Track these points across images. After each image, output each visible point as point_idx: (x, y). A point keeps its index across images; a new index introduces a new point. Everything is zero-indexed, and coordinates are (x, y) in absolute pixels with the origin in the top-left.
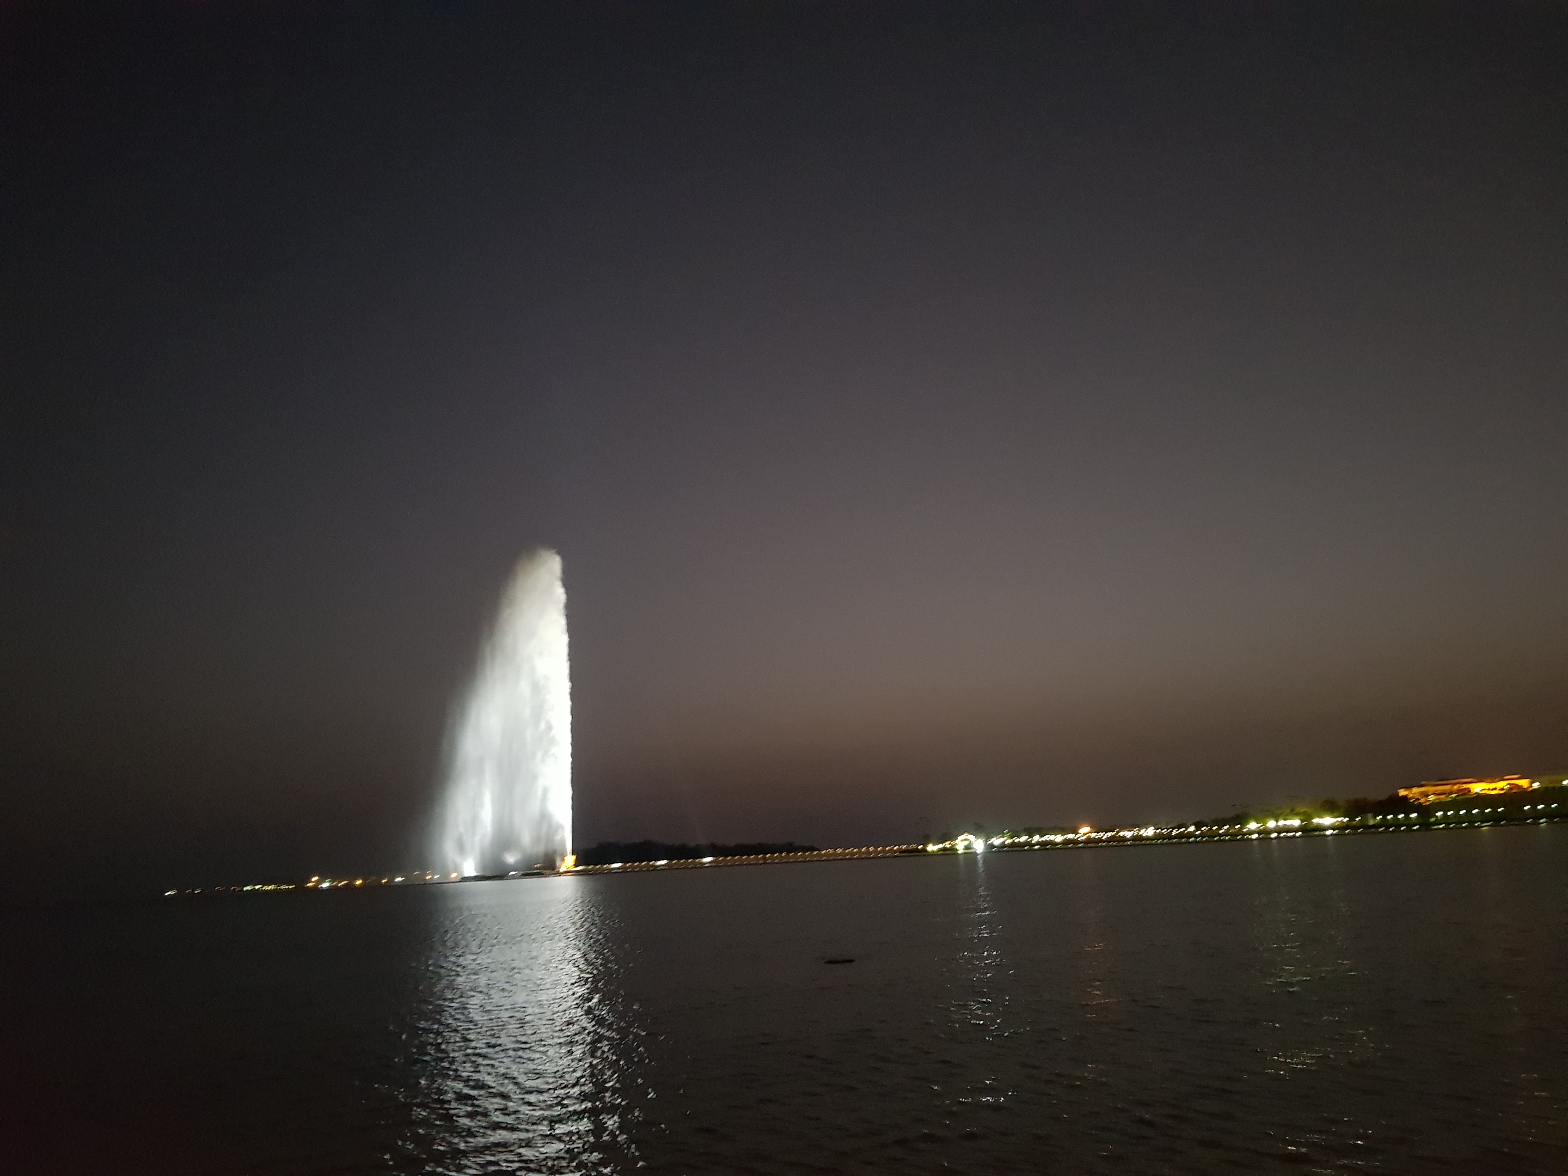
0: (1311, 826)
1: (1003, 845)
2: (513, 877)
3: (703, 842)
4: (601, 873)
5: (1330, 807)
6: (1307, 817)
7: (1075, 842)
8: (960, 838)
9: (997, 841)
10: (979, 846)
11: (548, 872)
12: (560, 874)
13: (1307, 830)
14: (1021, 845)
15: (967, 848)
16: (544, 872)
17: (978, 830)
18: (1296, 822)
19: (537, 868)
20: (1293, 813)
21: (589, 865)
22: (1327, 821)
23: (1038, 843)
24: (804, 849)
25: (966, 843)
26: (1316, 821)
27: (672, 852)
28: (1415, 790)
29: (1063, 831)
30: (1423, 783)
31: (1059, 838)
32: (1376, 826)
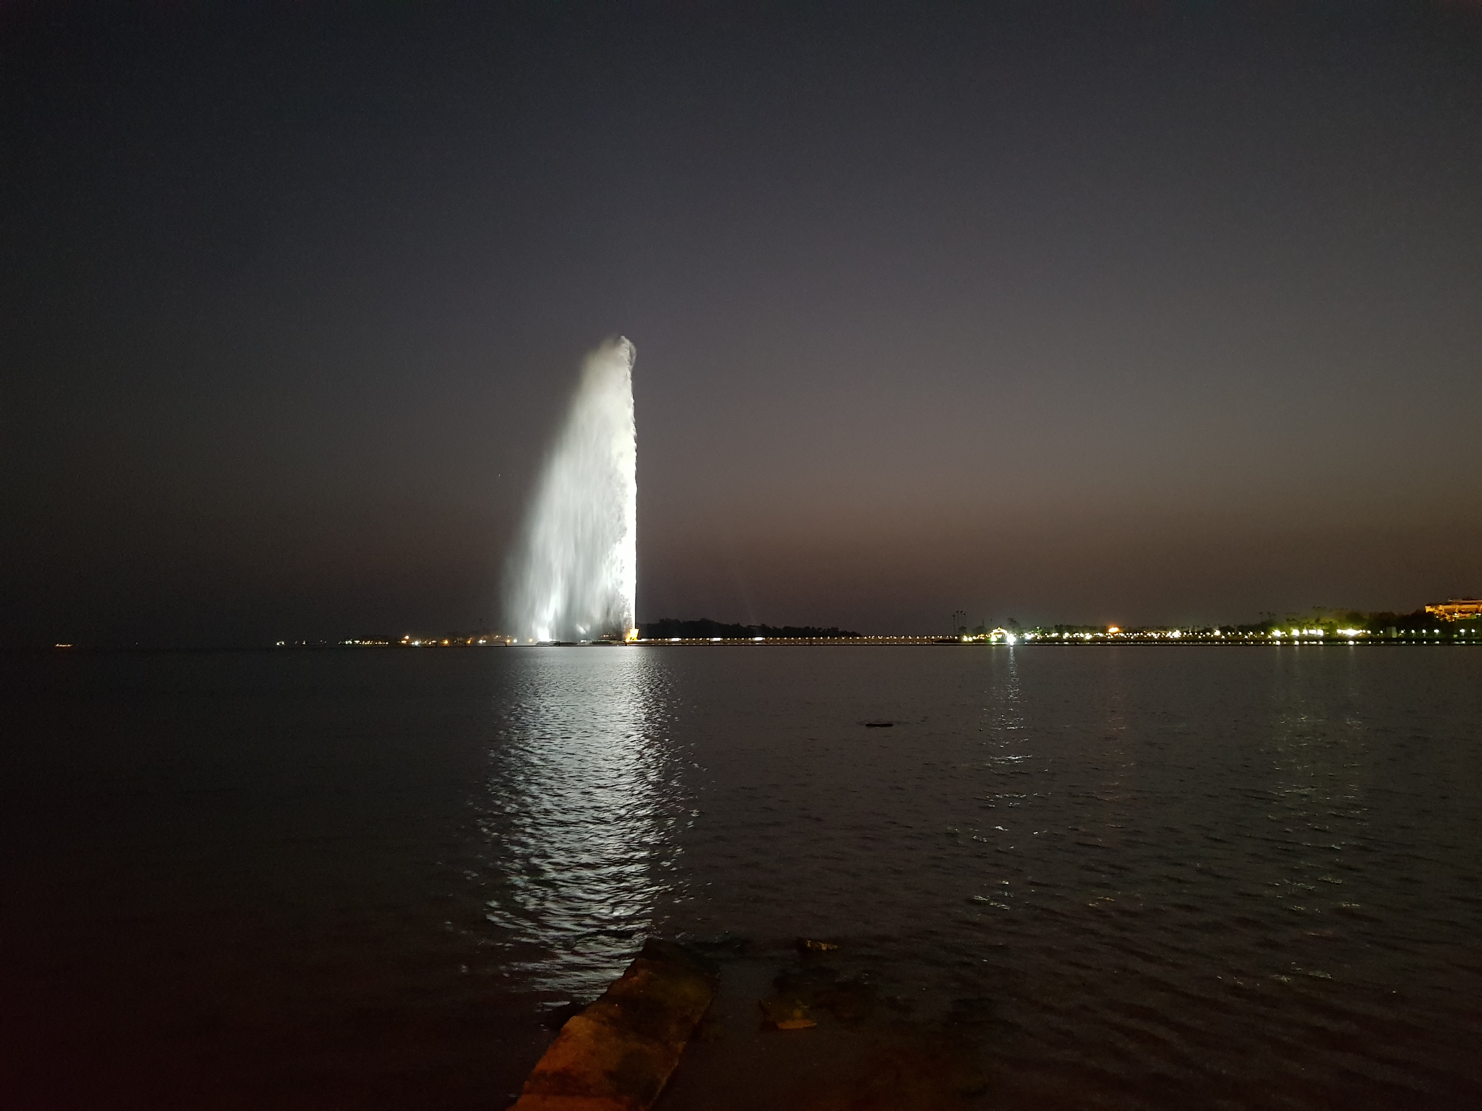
0: (1335, 636)
1: (1035, 639)
2: (584, 645)
3: (755, 622)
4: (663, 645)
5: (1354, 619)
6: (1331, 628)
7: (1104, 640)
8: (995, 631)
9: (1028, 636)
10: (1011, 639)
11: (615, 642)
12: (626, 644)
13: (1330, 640)
14: (1053, 640)
15: (999, 640)
16: (611, 641)
17: (1014, 625)
18: (1320, 633)
19: (605, 638)
20: (1318, 623)
21: (651, 638)
22: (1351, 632)
23: (1068, 640)
24: (847, 634)
25: (1000, 636)
26: (1339, 631)
27: (725, 631)
28: (1441, 607)
29: (1092, 630)
30: (1449, 601)
31: (1088, 636)
32: (1399, 639)
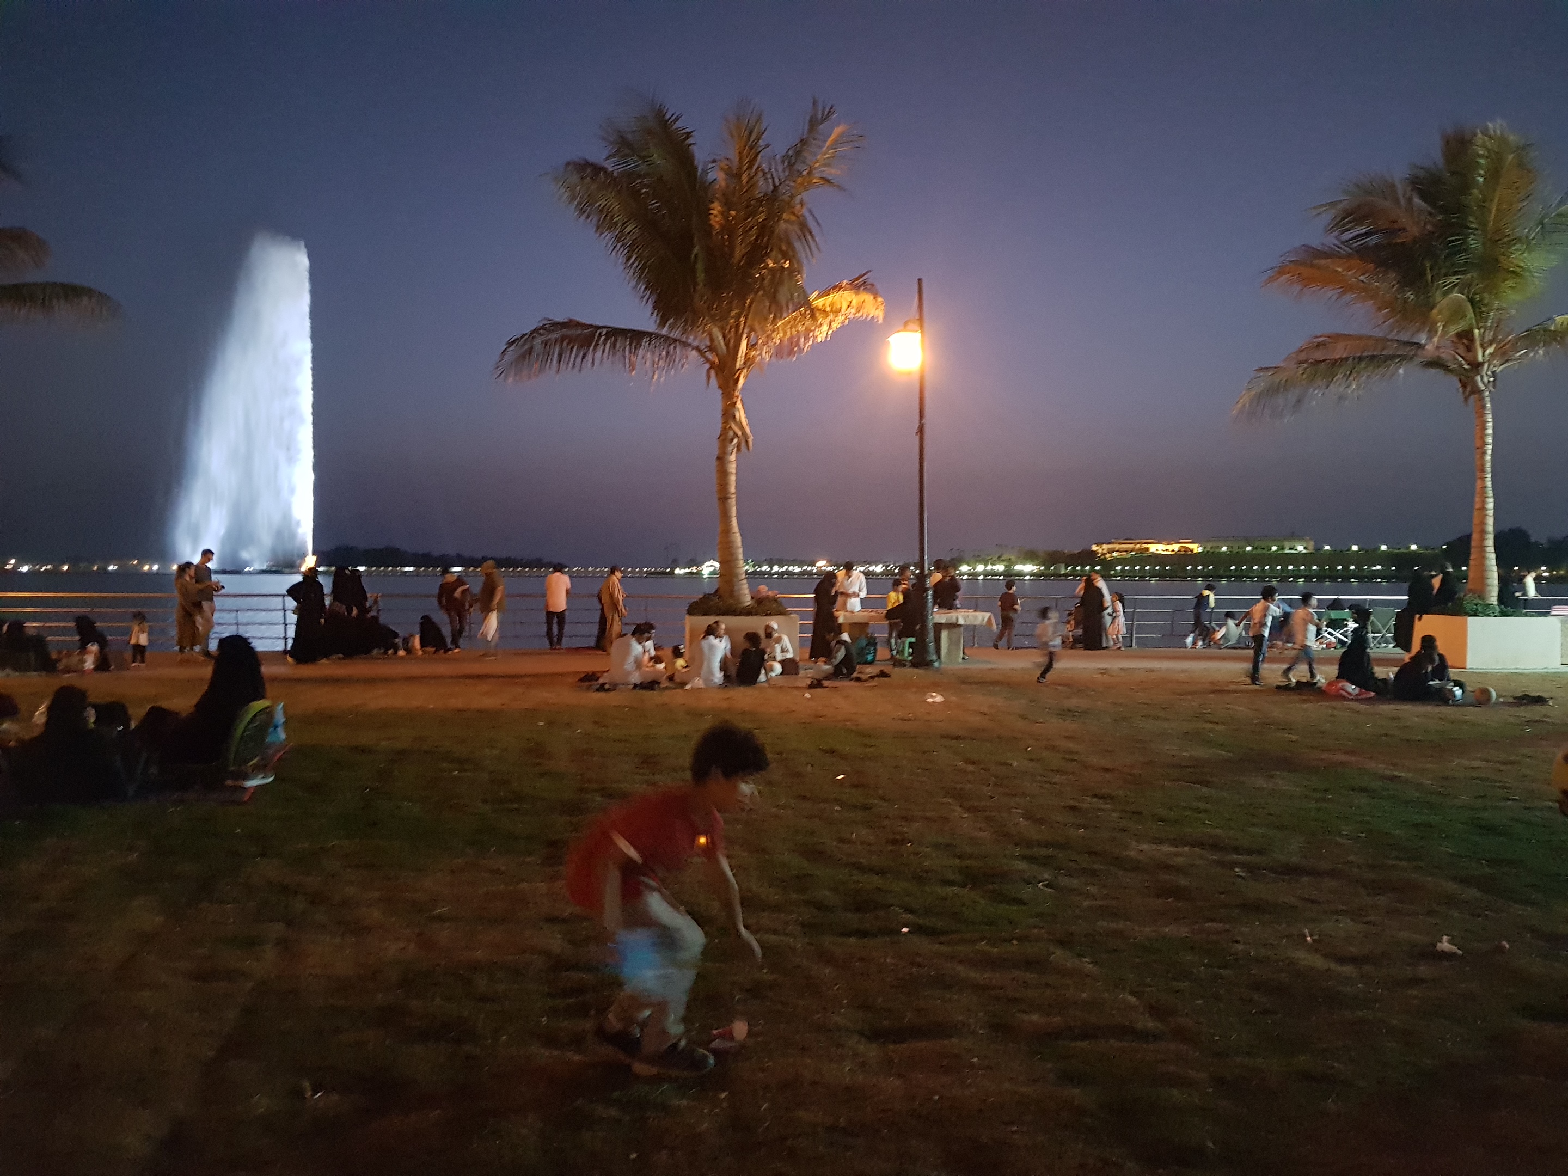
5: (1030, 556)
6: (1010, 563)
7: (810, 573)
8: (708, 563)
11: (287, 570)
14: (764, 573)
15: (711, 573)
18: (1001, 568)
20: (999, 560)
22: (1028, 568)
23: (778, 573)
25: (712, 569)
26: (1017, 567)
28: (1105, 546)
29: (801, 564)
30: (1113, 540)
31: (797, 569)
32: (1066, 575)
